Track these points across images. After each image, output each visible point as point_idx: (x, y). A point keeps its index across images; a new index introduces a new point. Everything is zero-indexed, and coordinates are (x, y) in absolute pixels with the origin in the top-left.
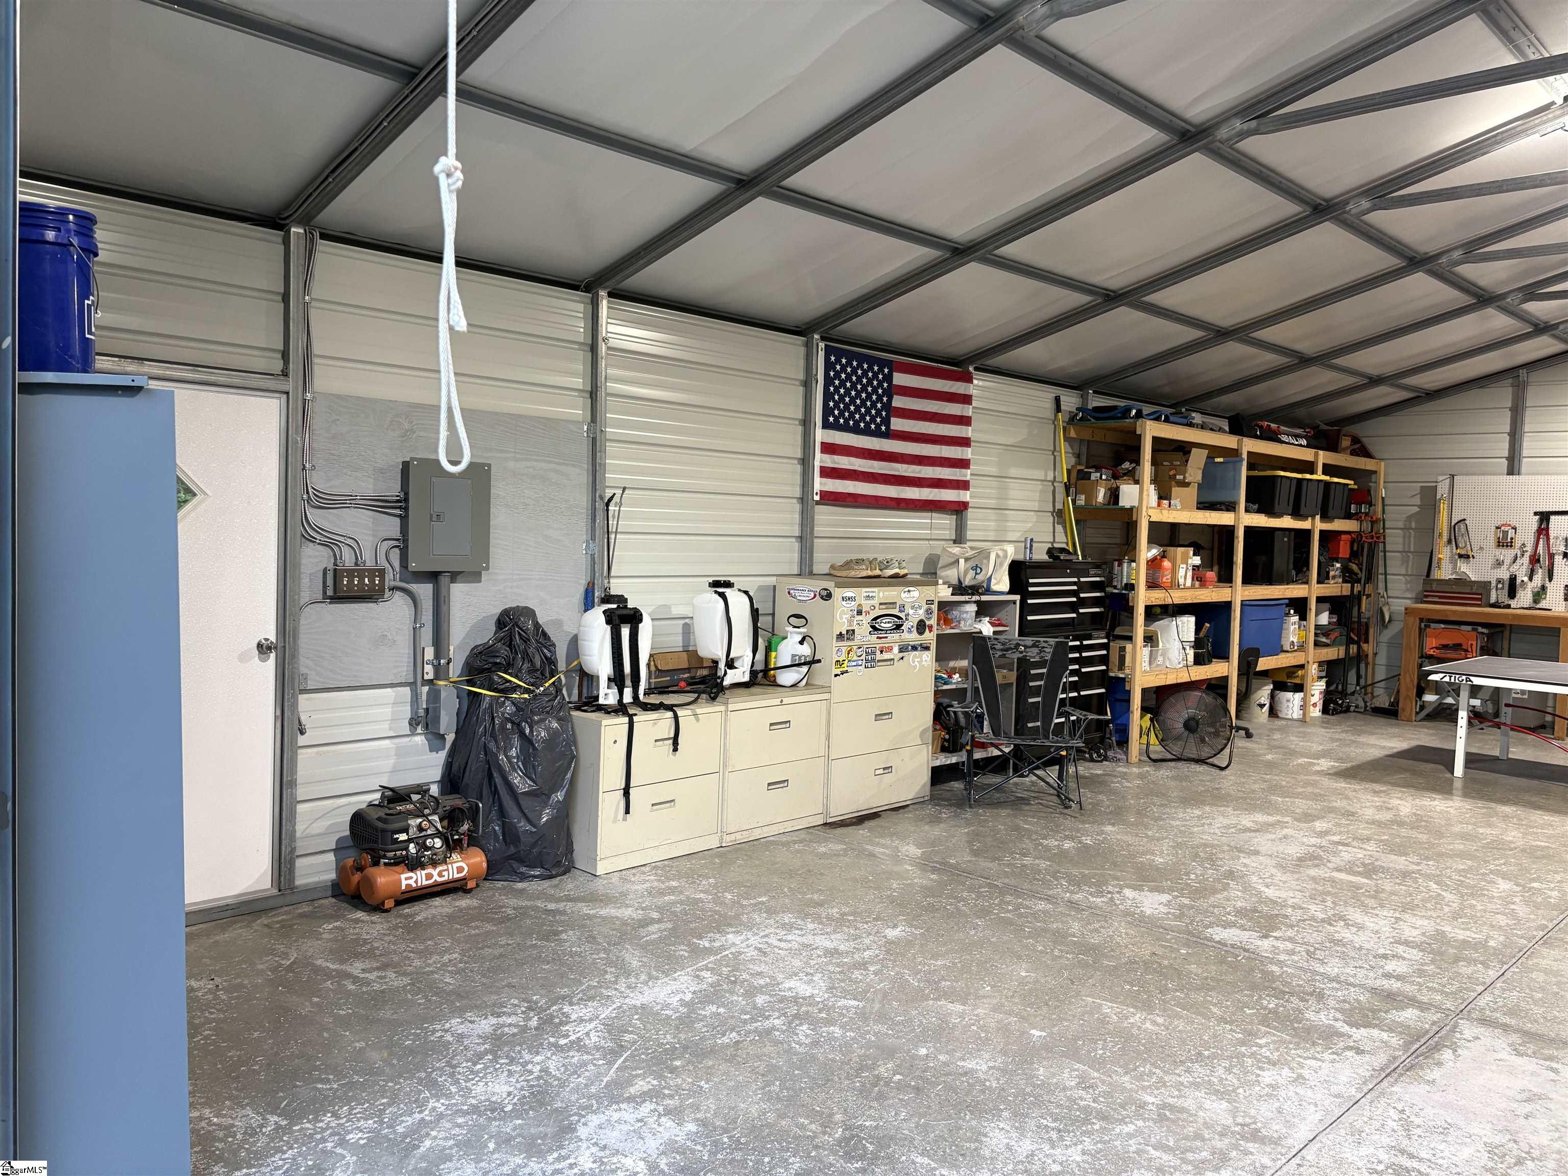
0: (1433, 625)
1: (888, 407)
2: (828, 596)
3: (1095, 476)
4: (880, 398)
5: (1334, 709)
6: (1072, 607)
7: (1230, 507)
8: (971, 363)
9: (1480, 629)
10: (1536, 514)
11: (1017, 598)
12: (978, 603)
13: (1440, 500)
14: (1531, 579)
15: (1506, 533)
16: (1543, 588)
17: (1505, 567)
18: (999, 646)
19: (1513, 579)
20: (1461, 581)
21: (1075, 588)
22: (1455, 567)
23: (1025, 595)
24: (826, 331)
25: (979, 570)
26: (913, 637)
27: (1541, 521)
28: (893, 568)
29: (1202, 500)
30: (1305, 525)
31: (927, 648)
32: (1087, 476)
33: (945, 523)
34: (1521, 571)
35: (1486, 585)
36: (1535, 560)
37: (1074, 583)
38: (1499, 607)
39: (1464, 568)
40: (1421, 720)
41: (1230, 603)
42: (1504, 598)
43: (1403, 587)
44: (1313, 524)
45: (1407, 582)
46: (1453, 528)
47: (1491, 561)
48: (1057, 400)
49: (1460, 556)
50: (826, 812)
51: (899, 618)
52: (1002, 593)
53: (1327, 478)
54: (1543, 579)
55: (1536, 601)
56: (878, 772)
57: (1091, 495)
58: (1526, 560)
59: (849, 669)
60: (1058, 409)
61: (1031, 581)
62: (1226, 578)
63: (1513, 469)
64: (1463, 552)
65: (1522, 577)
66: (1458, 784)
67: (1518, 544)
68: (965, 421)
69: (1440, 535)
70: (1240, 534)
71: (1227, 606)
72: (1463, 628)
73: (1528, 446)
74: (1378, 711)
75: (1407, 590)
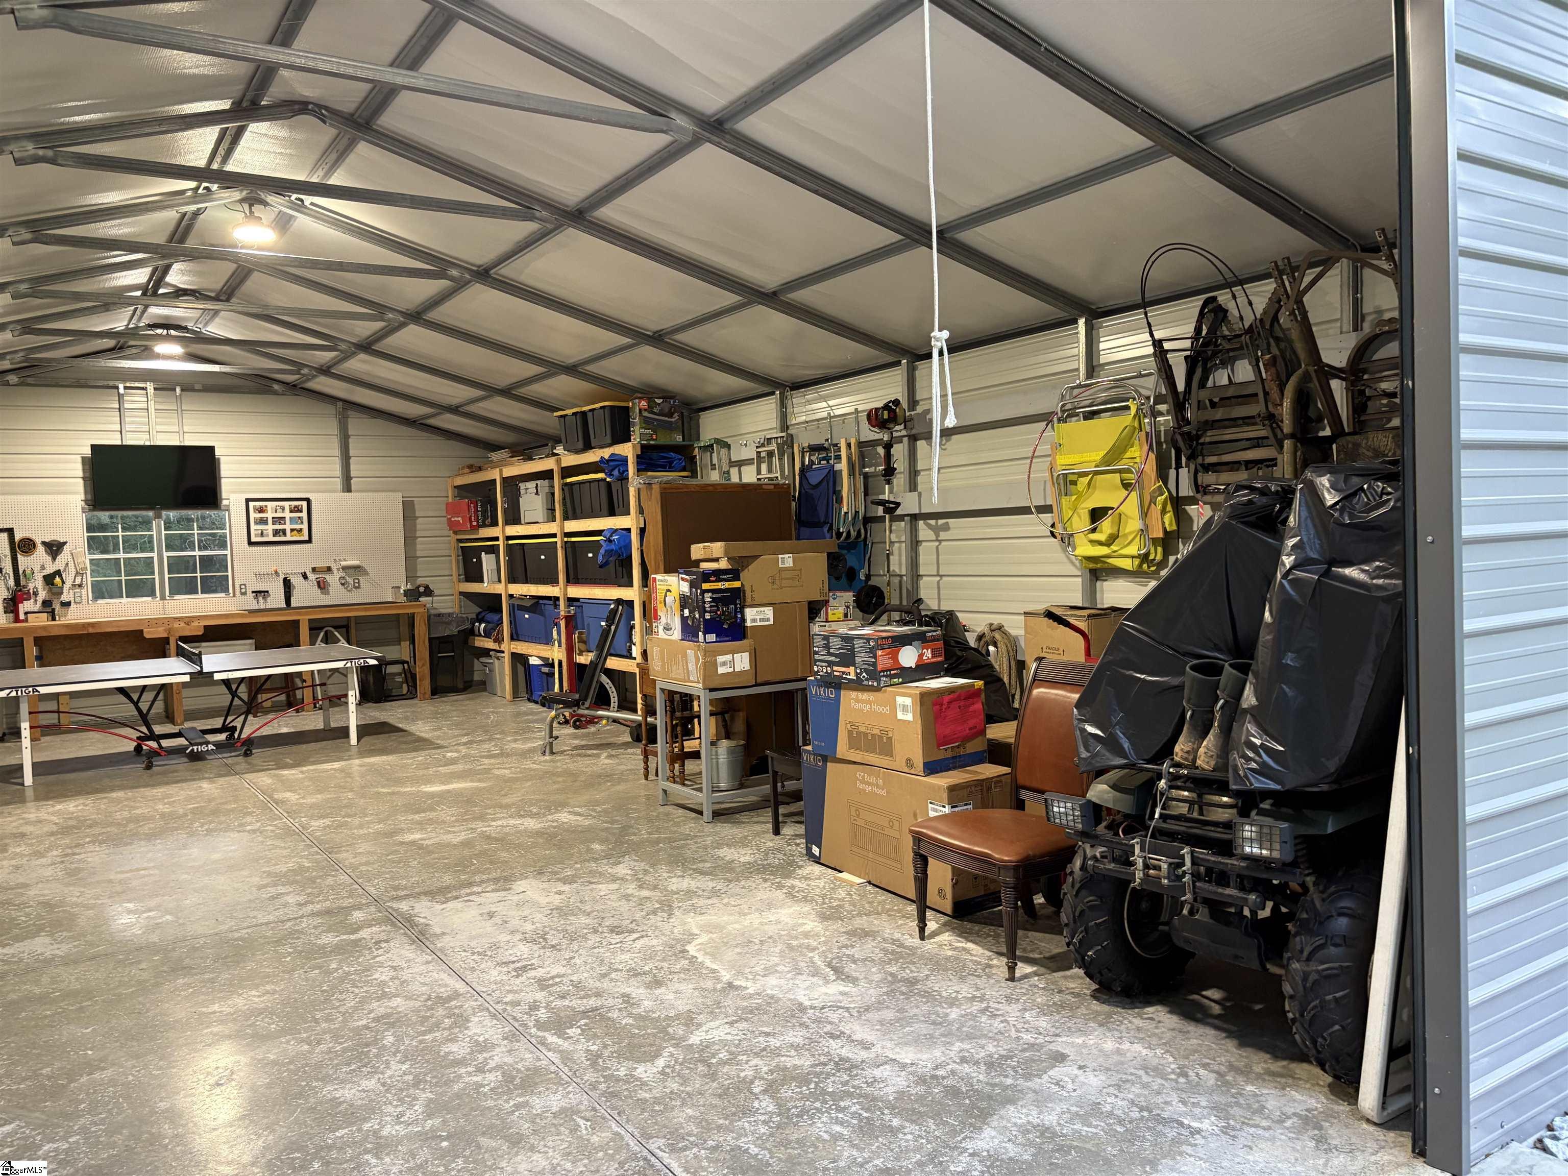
66: (29, 793)
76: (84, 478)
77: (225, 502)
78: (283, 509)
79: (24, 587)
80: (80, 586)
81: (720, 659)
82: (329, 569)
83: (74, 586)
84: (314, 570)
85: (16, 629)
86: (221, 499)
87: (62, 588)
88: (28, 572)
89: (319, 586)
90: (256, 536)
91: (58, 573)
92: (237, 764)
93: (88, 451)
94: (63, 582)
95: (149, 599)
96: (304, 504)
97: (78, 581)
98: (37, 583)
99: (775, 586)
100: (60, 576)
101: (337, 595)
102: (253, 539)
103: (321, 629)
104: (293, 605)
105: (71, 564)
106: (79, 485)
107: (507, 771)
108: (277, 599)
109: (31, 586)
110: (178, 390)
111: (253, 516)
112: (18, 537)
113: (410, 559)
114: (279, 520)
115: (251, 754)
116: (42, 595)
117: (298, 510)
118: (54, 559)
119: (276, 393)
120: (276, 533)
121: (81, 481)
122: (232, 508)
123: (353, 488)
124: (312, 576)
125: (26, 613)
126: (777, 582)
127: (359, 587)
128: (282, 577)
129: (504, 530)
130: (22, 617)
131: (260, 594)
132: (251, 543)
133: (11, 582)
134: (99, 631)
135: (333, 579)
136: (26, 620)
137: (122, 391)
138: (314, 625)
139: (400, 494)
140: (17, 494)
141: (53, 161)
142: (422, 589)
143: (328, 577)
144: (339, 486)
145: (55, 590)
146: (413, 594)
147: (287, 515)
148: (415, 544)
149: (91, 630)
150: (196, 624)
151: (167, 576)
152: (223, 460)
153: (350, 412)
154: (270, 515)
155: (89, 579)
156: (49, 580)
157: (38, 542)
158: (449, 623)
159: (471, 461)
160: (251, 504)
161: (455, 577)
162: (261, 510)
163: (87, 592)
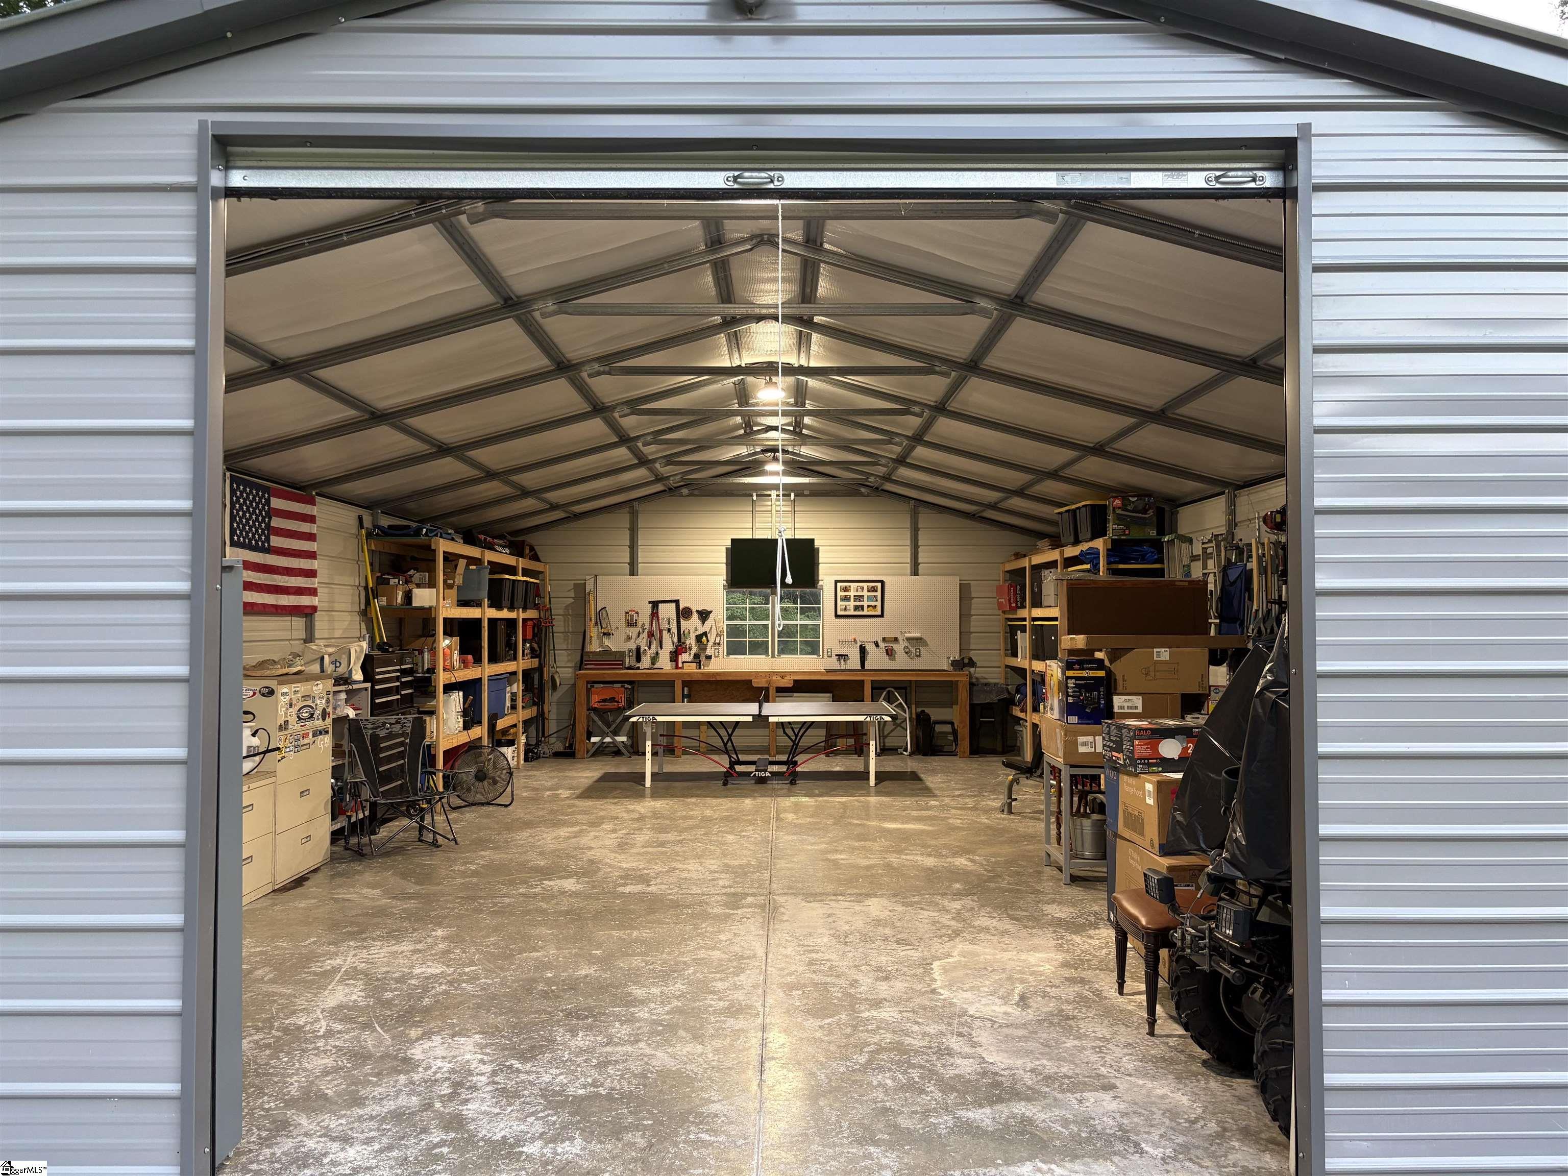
0: (596, 686)
1: (268, 526)
2: (271, 692)
3: (393, 581)
4: (263, 520)
5: (532, 757)
6: (397, 690)
7: (479, 604)
8: (314, 489)
9: (627, 686)
10: (650, 602)
11: (368, 685)
12: (348, 692)
13: (589, 593)
14: (649, 648)
15: (632, 616)
16: (657, 653)
17: (633, 641)
18: (370, 726)
19: (638, 649)
20: (607, 652)
21: (398, 674)
22: (601, 642)
23: (374, 682)
24: (230, 465)
25: (338, 664)
26: (318, 723)
27: (653, 608)
28: (296, 666)
29: (460, 598)
30: (512, 615)
31: (327, 732)
32: (387, 582)
33: (299, 623)
34: (643, 642)
35: (622, 654)
36: (651, 635)
37: (397, 671)
38: (633, 669)
39: (607, 642)
40: (591, 756)
41: (480, 679)
42: (633, 663)
43: (566, 659)
44: (518, 615)
45: (569, 655)
46: (598, 614)
47: (623, 638)
48: (360, 519)
49: (604, 634)
50: (273, 882)
51: (312, 708)
52: (359, 682)
53: (525, 579)
54: (657, 648)
55: (653, 663)
56: (304, 841)
57: (391, 597)
58: (645, 635)
59: (286, 755)
60: (361, 526)
61: (377, 670)
62: (478, 660)
63: (633, 572)
64: (606, 631)
65: (644, 647)
67: (640, 624)
68: (311, 537)
69: (591, 620)
70: (485, 624)
71: (479, 680)
72: (615, 685)
73: (641, 556)
74: (557, 755)
75: (569, 661)
76: (727, 564)
77: (821, 583)
78: (862, 589)
79: (684, 643)
80: (719, 644)
81: (1081, 739)
82: (896, 640)
83: (715, 643)
84: (884, 639)
85: (677, 673)
86: (818, 581)
87: (706, 645)
88: (686, 632)
89: (887, 654)
90: (841, 610)
91: (705, 634)
92: (781, 789)
93: (729, 543)
94: (708, 641)
95: (764, 656)
96: (879, 585)
97: (717, 641)
98: (691, 641)
99: (1149, 677)
100: (706, 636)
101: (902, 661)
102: (839, 613)
103: (884, 689)
104: (867, 667)
105: (714, 628)
106: (723, 568)
107: (959, 821)
108: (854, 662)
109: (688, 642)
110: (793, 495)
111: (840, 594)
112: (681, 607)
113: (964, 635)
114: (859, 598)
115: (796, 784)
116: (694, 650)
117: (874, 589)
118: (703, 623)
119: (862, 495)
120: (856, 608)
121: (724, 566)
122: (825, 587)
123: (920, 572)
124: (882, 645)
125: (683, 663)
126: (1152, 674)
127: (919, 656)
128: (859, 644)
129: (1030, 612)
130: (680, 665)
131: (842, 657)
132: (837, 616)
133: (676, 639)
134: (723, 679)
135: (899, 648)
136: (682, 668)
137: (755, 498)
138: (876, 685)
139: (958, 578)
140: (681, 575)
141: (609, 373)
142: (966, 661)
143: (895, 646)
144: (909, 571)
145: (702, 647)
146: (960, 664)
147: (866, 593)
148: (969, 622)
149: (718, 678)
150: (788, 678)
151: (777, 639)
152: (821, 549)
153: (920, 509)
154: (852, 593)
155: (725, 639)
156: (699, 638)
157: (694, 610)
158: (990, 692)
159: (1018, 549)
160: (839, 585)
161: (1002, 652)
162: (846, 589)
163: (723, 649)
